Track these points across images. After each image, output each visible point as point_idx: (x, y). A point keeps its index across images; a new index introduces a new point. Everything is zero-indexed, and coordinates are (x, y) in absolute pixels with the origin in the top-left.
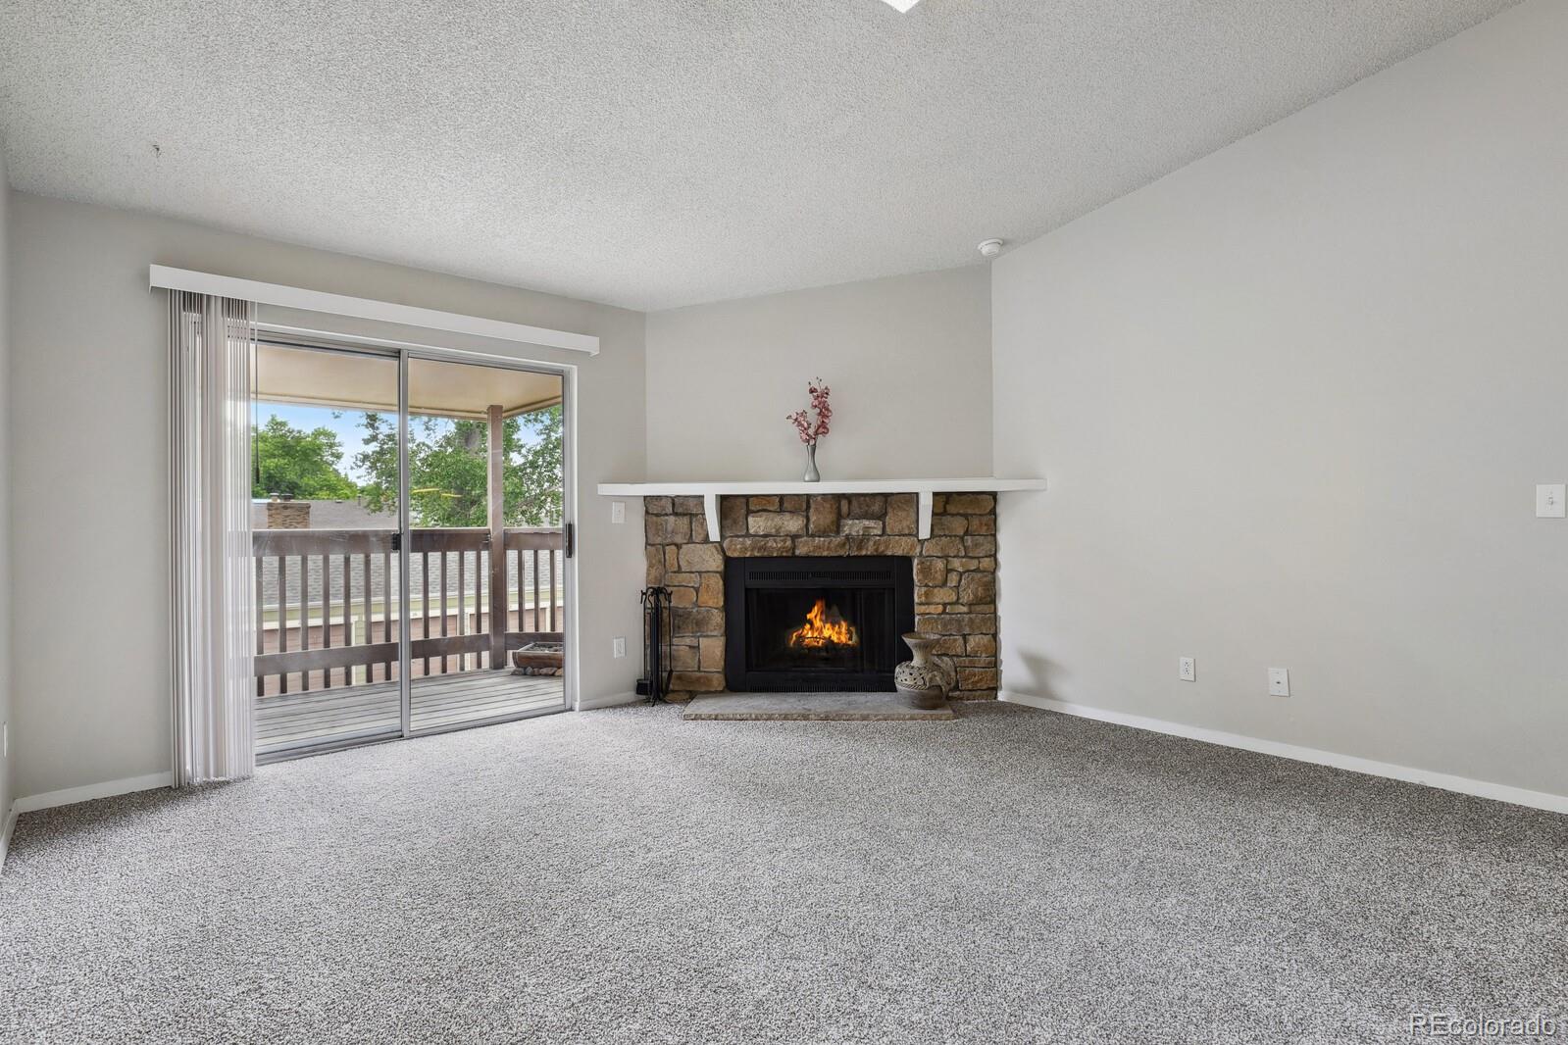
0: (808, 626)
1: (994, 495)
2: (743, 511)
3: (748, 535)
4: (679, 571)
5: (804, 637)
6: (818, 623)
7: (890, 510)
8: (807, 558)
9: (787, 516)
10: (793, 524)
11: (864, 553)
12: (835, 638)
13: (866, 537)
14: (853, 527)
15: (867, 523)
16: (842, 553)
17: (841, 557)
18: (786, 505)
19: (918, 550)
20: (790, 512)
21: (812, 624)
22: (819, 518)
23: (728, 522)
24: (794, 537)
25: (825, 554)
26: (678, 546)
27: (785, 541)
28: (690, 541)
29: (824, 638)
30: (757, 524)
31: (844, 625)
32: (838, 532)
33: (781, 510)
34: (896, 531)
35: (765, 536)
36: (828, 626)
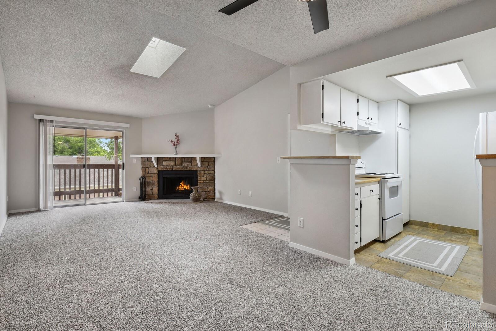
0: (180, 186)
1: (214, 158)
2: (162, 161)
3: (163, 166)
4: (148, 173)
5: (180, 188)
6: (183, 185)
7: (193, 160)
8: (175, 171)
9: (171, 162)
10: (172, 163)
11: (187, 170)
12: (187, 188)
13: (187, 166)
14: (185, 164)
15: (188, 163)
16: (182, 169)
17: (182, 170)
18: (171, 159)
19: (198, 169)
20: (172, 161)
21: (181, 186)
22: (178, 162)
23: (159, 163)
24: (173, 166)
25: (179, 170)
26: (148, 168)
27: (171, 167)
28: (151, 167)
29: (184, 188)
30: (165, 163)
31: (189, 185)
32: (182, 165)
33: (170, 160)
34: (194, 165)
35: (167, 166)
36: (185, 186)
